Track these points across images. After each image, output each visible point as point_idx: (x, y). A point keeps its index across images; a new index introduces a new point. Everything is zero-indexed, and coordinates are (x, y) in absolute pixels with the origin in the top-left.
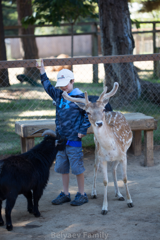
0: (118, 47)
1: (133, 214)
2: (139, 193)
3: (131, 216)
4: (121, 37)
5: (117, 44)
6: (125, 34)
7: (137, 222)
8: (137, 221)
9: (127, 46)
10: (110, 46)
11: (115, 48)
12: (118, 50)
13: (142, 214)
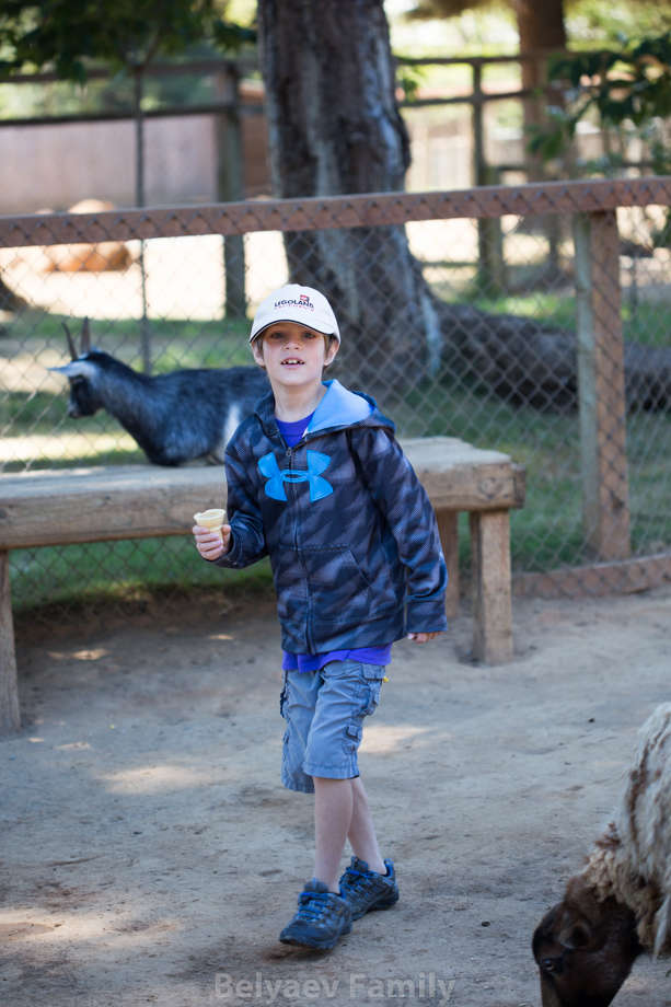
0: (340, 162)
1: (444, 866)
2: (462, 777)
3: (438, 876)
4: (355, 120)
5: (336, 150)
6: (369, 107)
7: (463, 900)
8: (462, 893)
9: (378, 158)
10: (309, 160)
11: (329, 168)
12: (342, 174)
13: (484, 863)
